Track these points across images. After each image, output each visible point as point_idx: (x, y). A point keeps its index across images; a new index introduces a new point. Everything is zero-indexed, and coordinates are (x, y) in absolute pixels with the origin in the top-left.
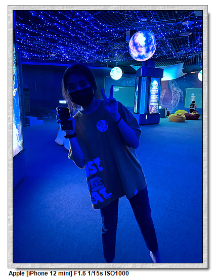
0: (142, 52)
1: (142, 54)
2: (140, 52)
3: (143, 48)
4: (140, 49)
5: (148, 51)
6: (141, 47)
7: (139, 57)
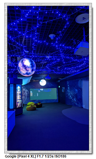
0: (29, 71)
1: (29, 72)
2: (28, 71)
3: (30, 69)
4: (28, 69)
5: (32, 70)
6: (29, 67)
7: (27, 74)
